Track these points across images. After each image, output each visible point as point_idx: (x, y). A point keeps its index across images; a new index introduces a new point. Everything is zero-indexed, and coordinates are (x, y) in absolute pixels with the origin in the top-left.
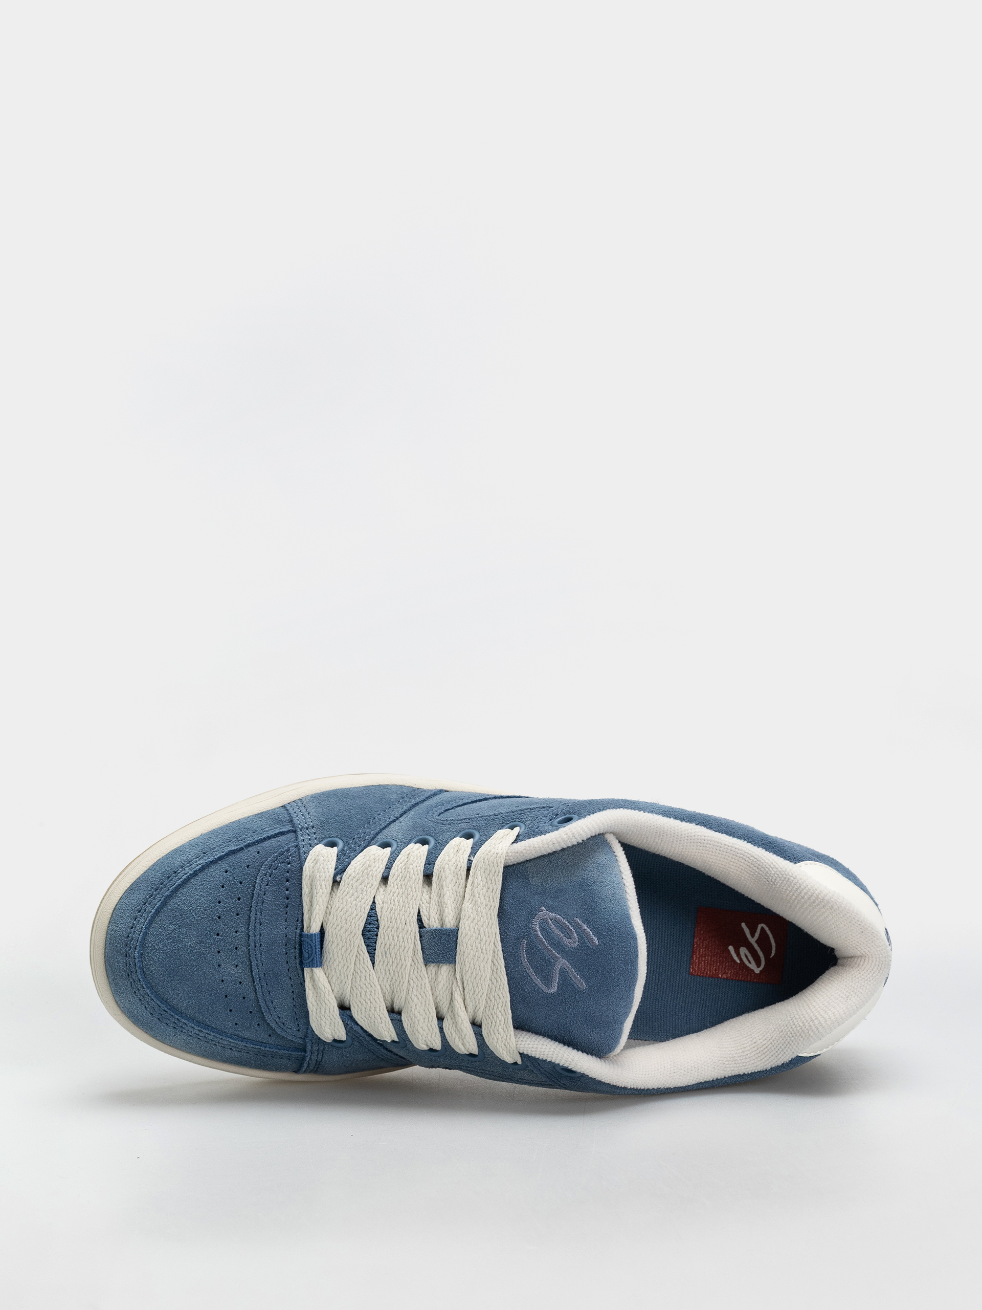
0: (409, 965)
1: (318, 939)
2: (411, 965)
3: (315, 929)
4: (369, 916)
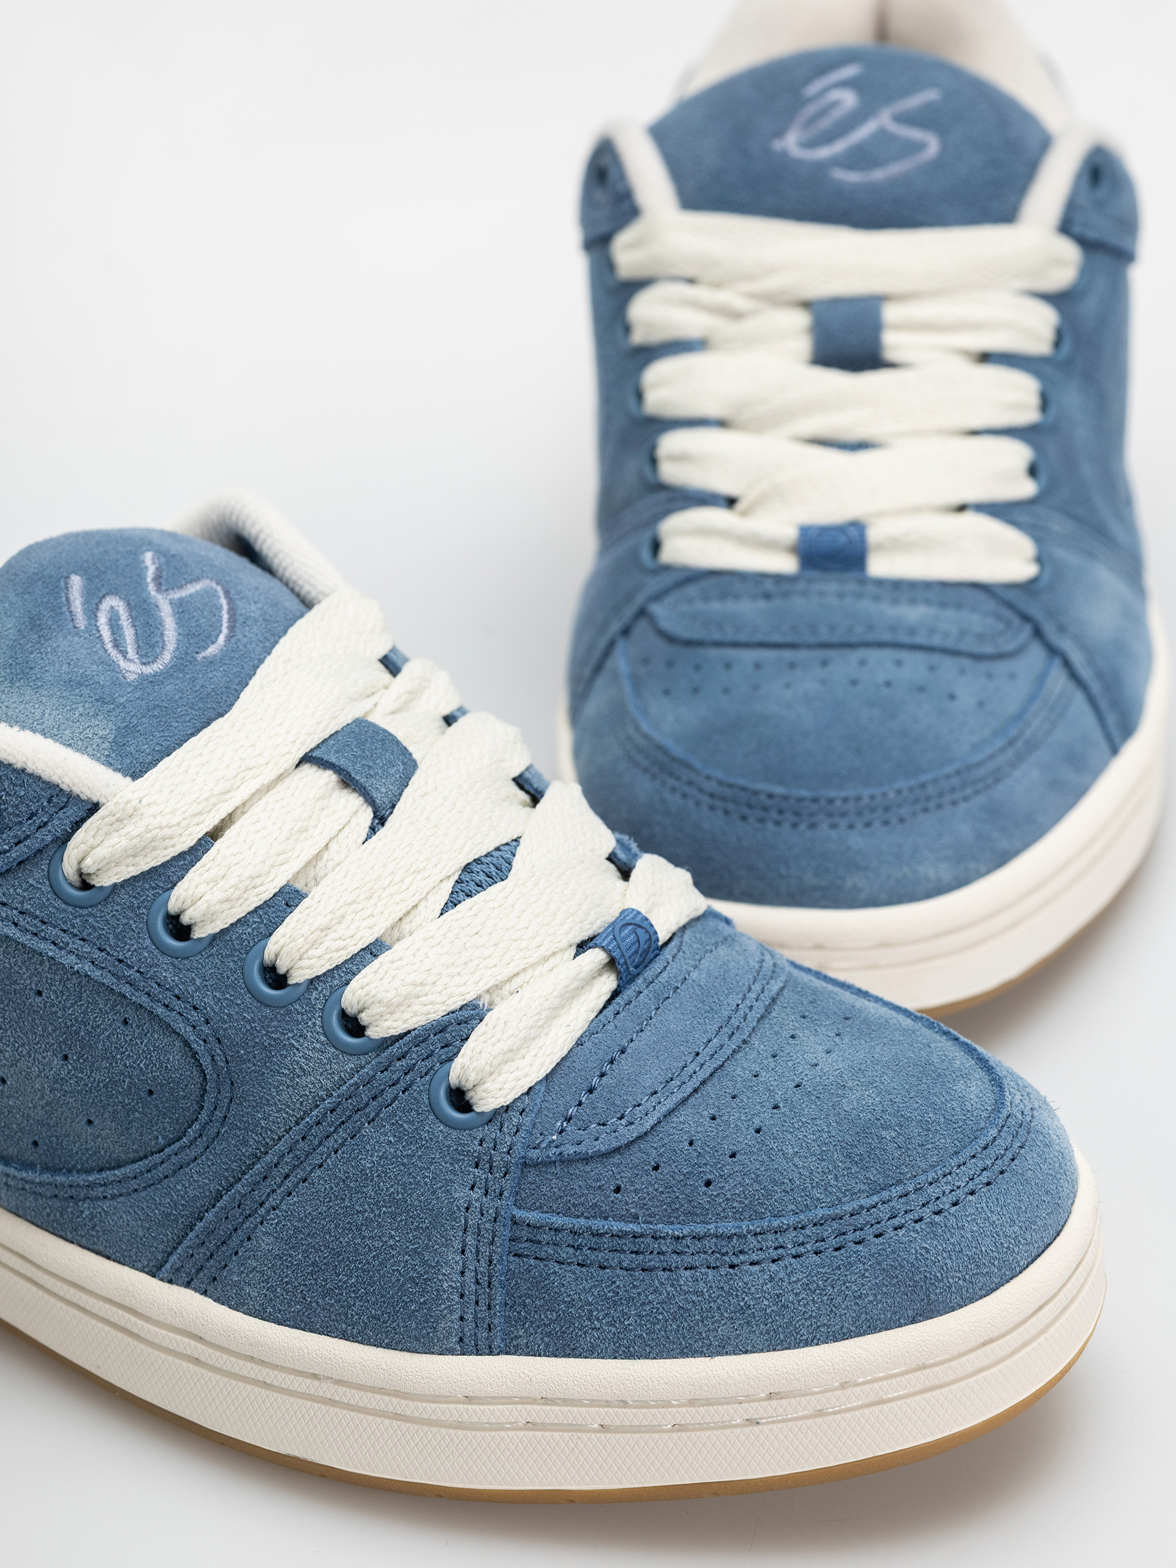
1: (600, 945)
3: (597, 959)
4: (471, 893)
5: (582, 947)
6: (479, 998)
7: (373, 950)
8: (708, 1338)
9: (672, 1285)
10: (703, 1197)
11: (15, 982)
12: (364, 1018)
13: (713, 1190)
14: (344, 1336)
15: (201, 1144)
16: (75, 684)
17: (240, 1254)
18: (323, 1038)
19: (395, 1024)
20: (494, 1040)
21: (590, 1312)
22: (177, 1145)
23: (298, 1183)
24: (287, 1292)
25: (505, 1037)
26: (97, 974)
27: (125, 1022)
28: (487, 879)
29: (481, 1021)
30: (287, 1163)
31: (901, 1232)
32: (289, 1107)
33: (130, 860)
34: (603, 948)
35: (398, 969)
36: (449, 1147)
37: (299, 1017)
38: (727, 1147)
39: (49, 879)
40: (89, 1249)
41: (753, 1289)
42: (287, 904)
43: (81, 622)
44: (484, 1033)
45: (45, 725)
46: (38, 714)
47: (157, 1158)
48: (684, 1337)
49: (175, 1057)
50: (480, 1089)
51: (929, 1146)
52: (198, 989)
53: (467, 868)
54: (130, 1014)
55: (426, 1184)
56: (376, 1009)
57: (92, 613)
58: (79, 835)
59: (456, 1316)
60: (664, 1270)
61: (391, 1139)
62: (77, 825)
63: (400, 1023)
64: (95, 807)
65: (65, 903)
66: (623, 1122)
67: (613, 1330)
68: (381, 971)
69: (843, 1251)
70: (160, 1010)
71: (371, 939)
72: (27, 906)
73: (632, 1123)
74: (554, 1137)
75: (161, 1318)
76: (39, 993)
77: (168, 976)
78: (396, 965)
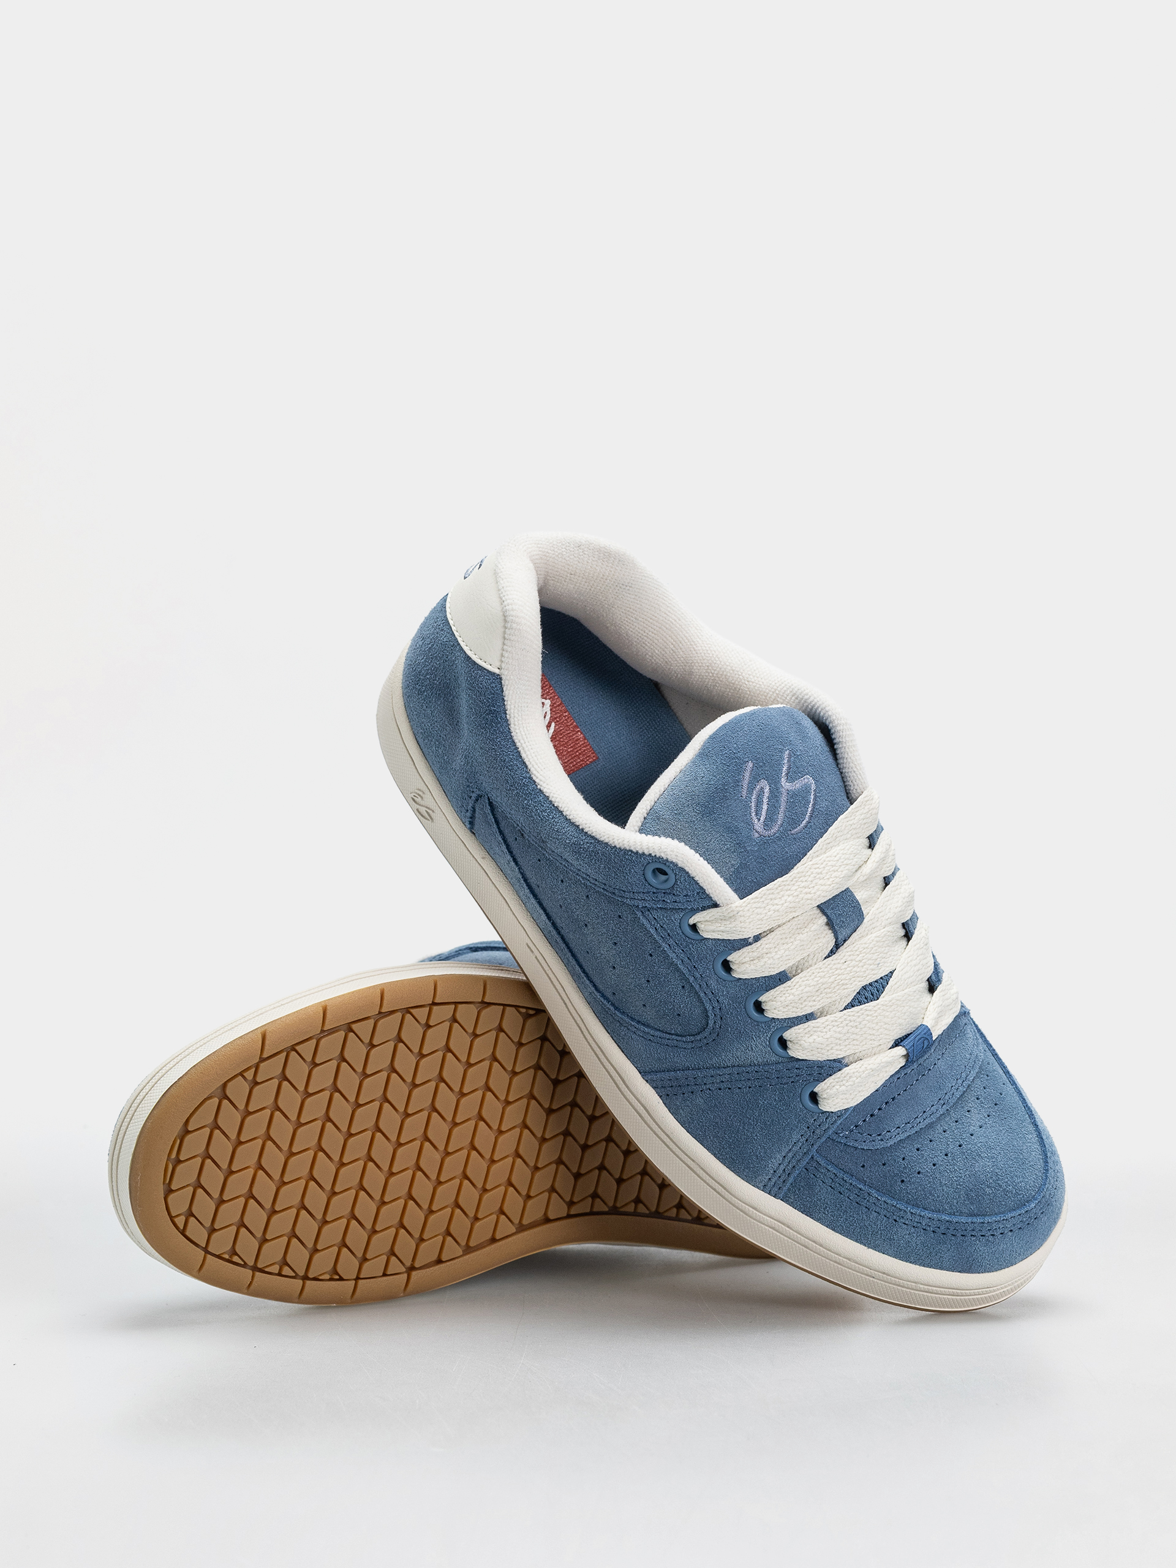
0: (874, 935)
1: (906, 1042)
2: (872, 933)
3: (901, 1051)
4: (860, 1003)
5: (897, 1043)
6: (843, 1058)
7: (809, 1017)
8: (870, 1241)
9: (867, 1216)
10: (898, 1186)
11: (643, 946)
12: (789, 1044)
13: (903, 1186)
14: (715, 1155)
15: (690, 1045)
16: (730, 830)
17: (685, 1095)
18: (768, 1043)
19: (802, 1055)
20: (842, 1084)
21: (826, 1207)
22: (680, 1038)
23: (726, 1088)
24: (699, 1124)
25: (847, 1084)
26: (681, 967)
27: (683, 987)
28: (871, 996)
29: (840, 1070)
30: (725, 1078)
31: (973, 1238)
32: (738, 1058)
33: (721, 933)
34: (906, 1049)
35: (815, 1031)
36: (800, 1115)
37: (762, 1029)
38: (918, 1169)
39: (680, 920)
40: (616, 1043)
41: (899, 1235)
42: (780, 979)
43: (744, 793)
44: (839, 1078)
45: (709, 847)
46: (708, 840)
47: (668, 1036)
48: (860, 1236)
49: (698, 1011)
50: (825, 1101)
51: (1003, 1203)
52: (723, 996)
53: (864, 988)
54: (687, 987)
55: (782, 1125)
56: (797, 1046)
57: (750, 791)
58: (705, 913)
59: (768, 1177)
60: (866, 1207)
61: (777, 1099)
62: (704, 909)
63: (804, 1055)
64: (716, 905)
65: (682, 932)
66: (879, 1138)
67: (832, 1218)
68: (807, 1030)
69: (945, 1236)
70: (702, 995)
71: (809, 1012)
72: (664, 926)
73: (882, 1140)
74: (847, 1133)
75: (635, 1093)
76: (651, 955)
77: (713, 983)
78: (814, 1029)
